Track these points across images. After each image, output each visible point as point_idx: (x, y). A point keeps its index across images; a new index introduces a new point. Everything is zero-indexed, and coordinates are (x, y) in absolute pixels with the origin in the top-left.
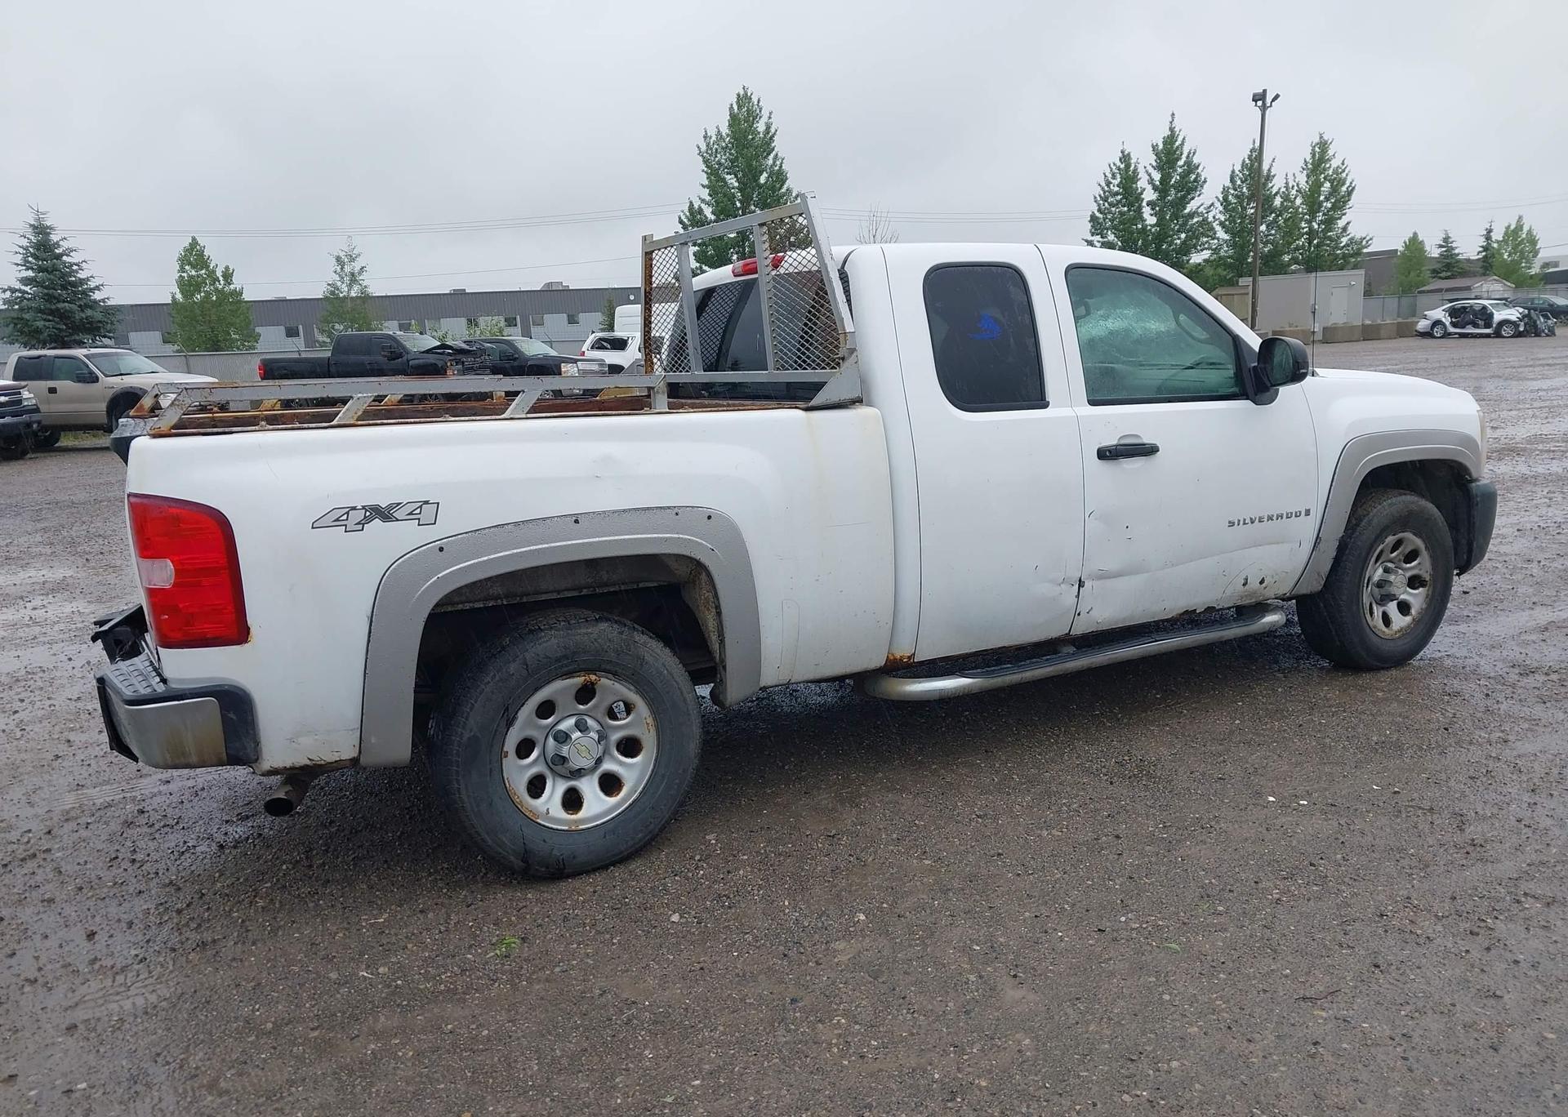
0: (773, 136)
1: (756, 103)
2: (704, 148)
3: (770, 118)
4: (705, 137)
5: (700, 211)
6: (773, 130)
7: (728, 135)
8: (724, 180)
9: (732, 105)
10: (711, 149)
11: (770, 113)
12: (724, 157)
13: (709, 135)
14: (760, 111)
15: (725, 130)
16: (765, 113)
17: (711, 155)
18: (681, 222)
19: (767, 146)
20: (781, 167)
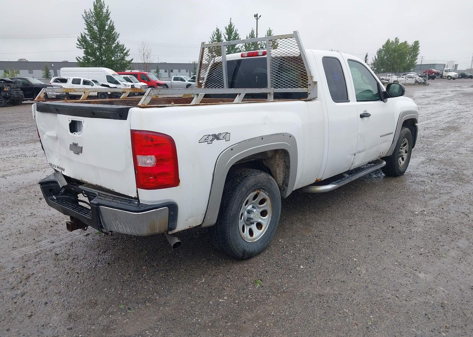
0: (109, 14)
1: (103, 2)
2: (85, 16)
3: (108, 8)
4: (85, 12)
5: (85, 37)
6: (109, 12)
7: (94, 12)
8: (92, 27)
9: (94, 2)
10: (87, 16)
11: (108, 6)
12: (92, 19)
13: (86, 11)
14: (104, 5)
15: (93, 10)
16: (106, 6)
17: (87, 19)
18: (78, 40)
19: (107, 17)
20: (113, 25)
